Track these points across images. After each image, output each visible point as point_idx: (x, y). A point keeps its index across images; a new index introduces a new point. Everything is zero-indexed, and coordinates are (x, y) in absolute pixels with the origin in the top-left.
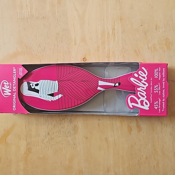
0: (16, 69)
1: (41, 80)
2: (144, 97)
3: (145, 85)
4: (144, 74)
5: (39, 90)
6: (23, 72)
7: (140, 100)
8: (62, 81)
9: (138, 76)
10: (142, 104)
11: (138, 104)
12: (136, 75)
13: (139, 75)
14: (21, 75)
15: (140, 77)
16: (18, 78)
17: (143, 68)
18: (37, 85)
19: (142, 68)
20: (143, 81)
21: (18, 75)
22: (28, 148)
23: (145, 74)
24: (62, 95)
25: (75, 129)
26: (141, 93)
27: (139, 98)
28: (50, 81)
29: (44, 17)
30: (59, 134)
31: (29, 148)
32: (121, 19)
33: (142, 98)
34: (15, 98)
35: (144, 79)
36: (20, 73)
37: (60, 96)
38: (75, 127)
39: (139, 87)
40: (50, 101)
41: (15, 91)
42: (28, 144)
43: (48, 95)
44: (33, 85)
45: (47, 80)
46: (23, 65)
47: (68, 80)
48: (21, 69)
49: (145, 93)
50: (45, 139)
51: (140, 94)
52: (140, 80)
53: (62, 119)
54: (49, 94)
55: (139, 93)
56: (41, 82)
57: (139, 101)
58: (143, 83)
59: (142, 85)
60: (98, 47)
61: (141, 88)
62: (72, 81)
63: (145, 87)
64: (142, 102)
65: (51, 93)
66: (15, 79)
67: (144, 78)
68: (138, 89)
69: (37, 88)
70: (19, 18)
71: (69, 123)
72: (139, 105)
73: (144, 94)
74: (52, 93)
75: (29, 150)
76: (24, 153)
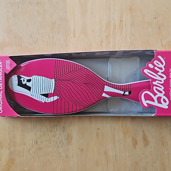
0: (1, 62)
1: (35, 76)
2: (161, 92)
3: (162, 77)
4: (160, 64)
5: (31, 88)
6: (11, 65)
7: (157, 96)
8: (60, 80)
9: (153, 67)
10: (159, 102)
11: (154, 102)
12: (151, 66)
13: (155, 66)
14: (9, 69)
15: (156, 68)
16: (5, 73)
17: (160, 57)
18: (29, 81)
19: (158, 57)
20: (160, 72)
21: (4, 69)
22: (10, 158)
23: (163, 64)
24: (58, 98)
25: (69, 138)
26: (158, 88)
27: (155, 94)
28: (45, 78)
29: (38, 3)
30: (49, 143)
31: (12, 158)
32: (130, 10)
33: (159, 95)
34: (1, 97)
35: (161, 71)
36: (7, 67)
37: (56, 98)
38: (68, 136)
39: (155, 80)
40: (44, 102)
41: (2, 88)
42: (11, 154)
43: (42, 95)
44: (24, 80)
45: (41, 77)
46: (10, 57)
47: (68, 80)
48: (8, 62)
49: (163, 88)
50: (31, 148)
51: (156, 89)
52: (157, 72)
53: (53, 126)
54: (43, 93)
55: (155, 87)
56: (34, 78)
57: (155, 98)
58: (160, 76)
59: (159, 78)
60: (102, 42)
61: (157, 81)
62: (73, 82)
63: (163, 80)
64: (159, 99)
65: (45, 93)
66: (1, 74)
67: (161, 69)
68: (154, 83)
69: (28, 84)
70: (8, 2)
71: (62, 130)
72: (156, 104)
73: (161, 90)
74: (47, 93)
75: (11, 161)
76: (6, 164)
